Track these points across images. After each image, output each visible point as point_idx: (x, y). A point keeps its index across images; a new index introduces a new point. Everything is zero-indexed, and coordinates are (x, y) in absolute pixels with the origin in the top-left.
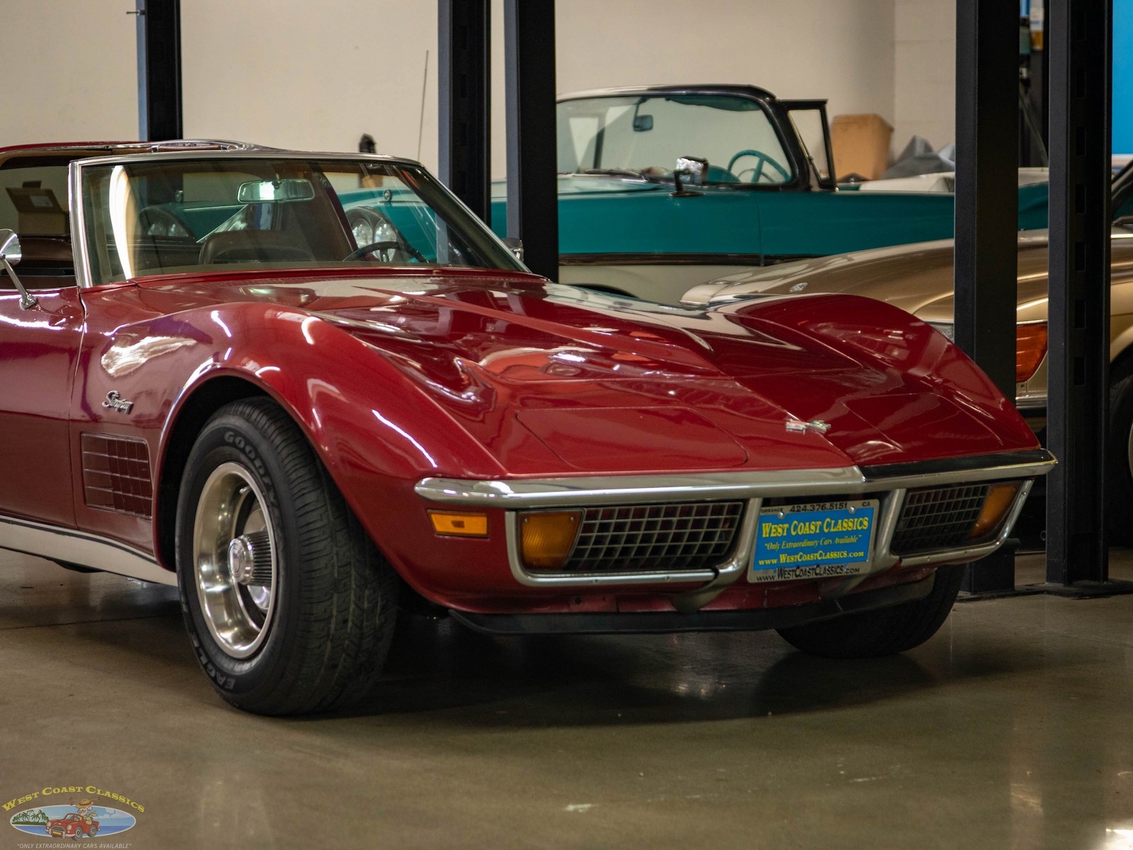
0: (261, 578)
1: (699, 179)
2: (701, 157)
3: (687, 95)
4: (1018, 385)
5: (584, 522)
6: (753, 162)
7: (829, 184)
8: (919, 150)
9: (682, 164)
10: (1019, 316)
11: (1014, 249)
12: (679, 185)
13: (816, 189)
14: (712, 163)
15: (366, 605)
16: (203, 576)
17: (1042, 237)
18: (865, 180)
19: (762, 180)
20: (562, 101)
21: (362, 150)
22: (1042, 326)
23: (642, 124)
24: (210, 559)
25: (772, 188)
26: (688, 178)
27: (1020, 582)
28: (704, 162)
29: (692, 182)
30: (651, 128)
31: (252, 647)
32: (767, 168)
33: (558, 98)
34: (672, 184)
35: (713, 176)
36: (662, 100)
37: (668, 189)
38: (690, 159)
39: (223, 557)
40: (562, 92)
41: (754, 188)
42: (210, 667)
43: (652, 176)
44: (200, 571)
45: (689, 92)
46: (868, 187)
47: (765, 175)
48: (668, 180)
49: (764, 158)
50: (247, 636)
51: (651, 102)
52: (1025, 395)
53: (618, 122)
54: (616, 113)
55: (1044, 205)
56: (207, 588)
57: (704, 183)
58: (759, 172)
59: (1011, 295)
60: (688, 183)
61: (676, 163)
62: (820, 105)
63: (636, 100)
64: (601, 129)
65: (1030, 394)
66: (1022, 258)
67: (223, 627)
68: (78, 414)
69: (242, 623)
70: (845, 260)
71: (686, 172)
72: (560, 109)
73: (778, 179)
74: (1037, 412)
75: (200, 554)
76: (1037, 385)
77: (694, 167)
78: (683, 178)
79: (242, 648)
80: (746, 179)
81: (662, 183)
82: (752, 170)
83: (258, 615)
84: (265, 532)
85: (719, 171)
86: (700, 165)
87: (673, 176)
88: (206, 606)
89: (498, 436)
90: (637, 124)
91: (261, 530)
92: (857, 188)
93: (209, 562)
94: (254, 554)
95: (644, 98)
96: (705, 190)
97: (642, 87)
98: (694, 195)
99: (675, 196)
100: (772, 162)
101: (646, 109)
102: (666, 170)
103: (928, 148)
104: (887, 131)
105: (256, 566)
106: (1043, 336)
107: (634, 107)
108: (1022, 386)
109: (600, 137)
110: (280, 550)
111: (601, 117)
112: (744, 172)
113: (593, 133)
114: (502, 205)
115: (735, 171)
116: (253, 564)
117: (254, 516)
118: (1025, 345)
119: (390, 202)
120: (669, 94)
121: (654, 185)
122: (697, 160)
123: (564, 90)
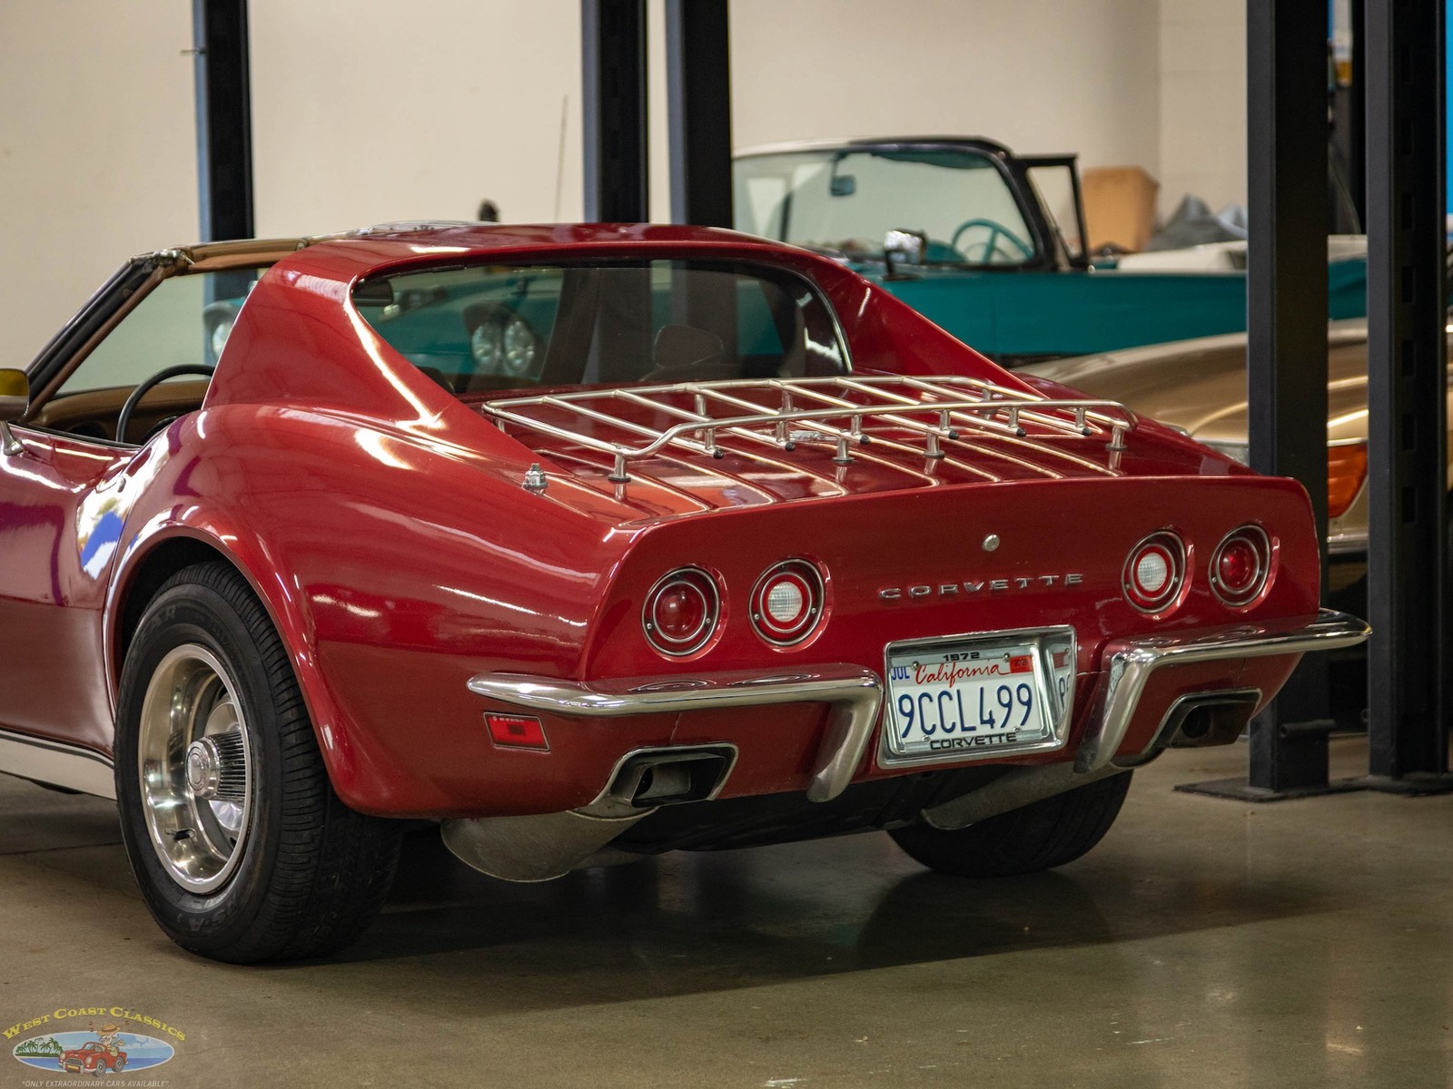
1: (915, 257)
2: (916, 229)
3: (900, 150)
4: (1331, 522)
6: (983, 235)
7: (1080, 263)
8: (1193, 213)
9: (894, 239)
10: (1330, 433)
11: (1323, 346)
12: (890, 267)
13: (1065, 267)
14: (933, 236)
17: (1358, 330)
18: (1125, 252)
19: (996, 258)
20: (740, 158)
22: (1360, 447)
23: (841, 188)
25: (1007, 269)
26: (901, 257)
27: (1336, 775)
28: (921, 235)
29: (907, 261)
30: (851, 192)
32: (1002, 242)
33: (736, 153)
34: (881, 265)
35: (934, 253)
36: (868, 157)
37: (877, 272)
38: (904, 232)
40: (740, 147)
41: (986, 268)
43: (855, 253)
45: (903, 146)
46: (1130, 265)
47: (1001, 252)
48: (876, 259)
49: (997, 229)
51: (854, 159)
52: (1338, 534)
53: (810, 184)
54: (807, 172)
55: (1360, 284)
57: (922, 263)
58: (991, 248)
59: (1320, 406)
60: (903, 263)
61: (884, 237)
62: (1068, 161)
63: (831, 156)
64: (789, 192)
65: (1345, 534)
66: (1334, 358)
70: (1106, 362)
71: (899, 250)
72: (737, 168)
73: (1017, 257)
74: (1355, 557)
76: (1354, 522)
77: (910, 242)
78: (895, 257)
80: (975, 256)
81: (869, 262)
82: (983, 244)
85: (940, 248)
86: (917, 240)
87: (882, 254)
90: (836, 186)
92: (1114, 266)
95: (841, 154)
96: (923, 272)
97: (840, 140)
98: (909, 279)
99: (887, 279)
100: (1008, 234)
101: (847, 167)
102: (872, 242)
103: (1204, 210)
104: (1150, 187)
106: (1359, 459)
107: (829, 167)
108: (1335, 523)
109: (787, 205)
111: (788, 178)
112: (972, 248)
113: (778, 198)
115: (961, 247)
118: (1338, 471)
120: (876, 148)
121: (858, 266)
122: (913, 234)
123: (742, 144)
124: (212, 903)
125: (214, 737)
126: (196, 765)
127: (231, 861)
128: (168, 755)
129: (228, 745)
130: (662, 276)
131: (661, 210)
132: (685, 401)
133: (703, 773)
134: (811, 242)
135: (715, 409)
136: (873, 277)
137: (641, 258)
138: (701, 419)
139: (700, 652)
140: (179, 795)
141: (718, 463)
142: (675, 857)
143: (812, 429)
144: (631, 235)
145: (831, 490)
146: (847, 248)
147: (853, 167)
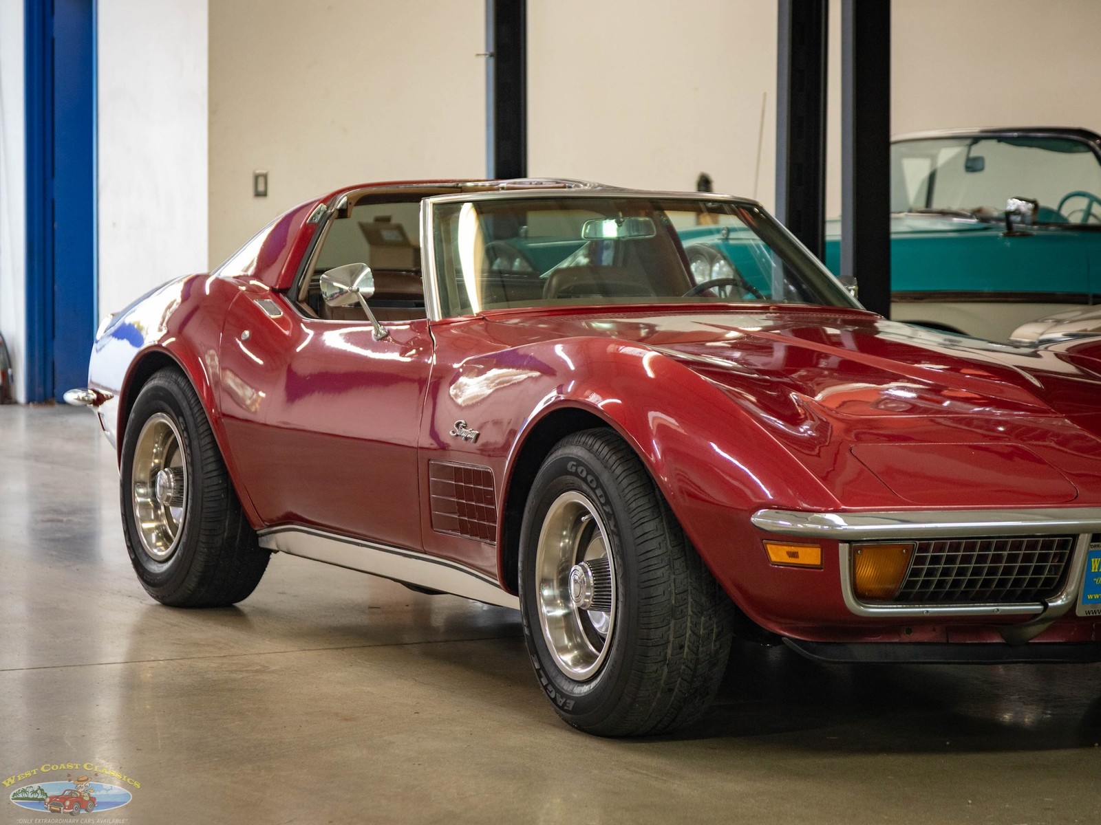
0: (601, 603)
1: (1029, 219)
2: (1031, 197)
3: (1019, 137)
5: (916, 554)
6: (1083, 203)
9: (1013, 204)
12: (1009, 225)
15: (702, 631)
16: (544, 600)
19: (1092, 221)
20: (896, 142)
21: (699, 190)
23: (973, 165)
24: (551, 584)
26: (1018, 218)
28: (1034, 203)
29: (1022, 222)
30: (982, 169)
31: (590, 670)
32: (1096, 209)
33: (893, 138)
34: (1003, 224)
36: (993, 143)
37: (998, 229)
38: (1021, 199)
39: (564, 582)
40: (896, 133)
41: (1085, 228)
42: (550, 688)
43: (983, 215)
44: (541, 595)
45: (1021, 134)
47: (1095, 216)
48: (998, 219)
49: (1093, 199)
50: (587, 659)
51: (983, 144)
53: (949, 163)
54: (948, 154)
56: (548, 612)
57: (1033, 223)
58: (1088, 213)
60: (1019, 223)
61: (1006, 204)
63: (968, 142)
64: (933, 169)
67: (564, 650)
68: (426, 441)
69: (581, 646)
71: (1017, 212)
72: (894, 150)
75: (542, 579)
77: (1025, 207)
78: (1013, 218)
79: (582, 671)
80: (1076, 219)
81: (992, 222)
82: (1081, 210)
83: (597, 640)
84: (605, 559)
85: (1049, 212)
86: (1031, 205)
87: (1003, 216)
88: (547, 629)
89: (834, 470)
90: (969, 165)
91: (601, 557)
93: (550, 587)
94: (594, 580)
95: (976, 140)
96: (1035, 230)
97: (974, 130)
98: (1024, 235)
99: (1006, 235)
100: (1100, 203)
101: (978, 150)
102: (996, 209)
105: (595, 592)
107: (966, 149)
109: (932, 178)
110: (619, 577)
111: (933, 158)
112: (1072, 214)
113: (925, 173)
114: (835, 244)
115: (1065, 212)
116: (592, 590)
117: (594, 543)
119: (727, 239)
120: (1000, 136)
121: (985, 225)
122: (1028, 201)
123: (898, 131)
134: (950, 208)
146: (976, 211)
147: (983, 149)
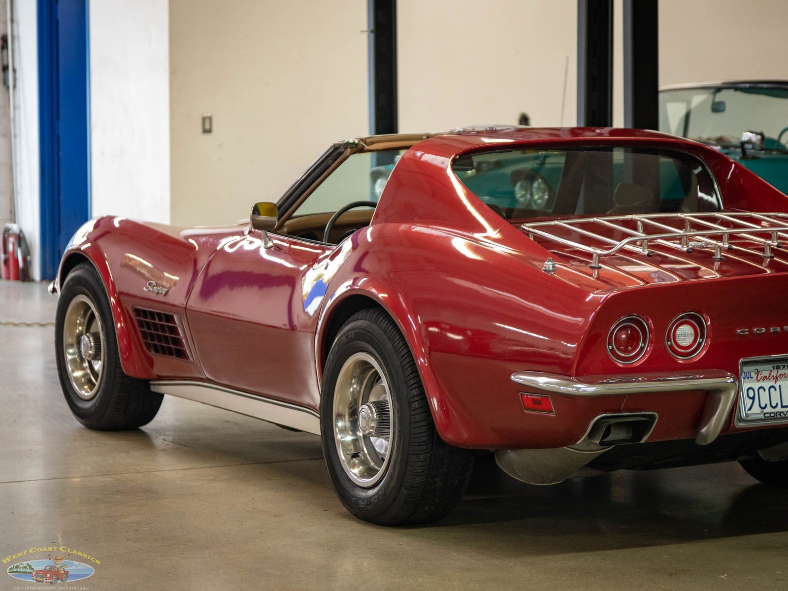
1: (758, 147)
2: (759, 131)
3: (750, 87)
9: (747, 136)
12: (744, 151)
14: (768, 135)
20: (663, 91)
23: (717, 108)
26: (750, 146)
28: (761, 134)
29: (753, 149)
30: (723, 110)
33: (661, 88)
34: (739, 150)
35: (768, 144)
36: (731, 92)
37: (736, 154)
38: (752, 132)
40: (662, 86)
43: (725, 144)
45: (751, 85)
48: (736, 147)
51: (724, 92)
53: (701, 105)
54: (698, 99)
57: (762, 149)
60: (751, 149)
61: (741, 135)
63: (712, 91)
64: (688, 109)
71: (749, 142)
72: (661, 96)
77: (755, 138)
78: (747, 146)
81: (732, 149)
85: (772, 141)
86: (759, 137)
87: (740, 145)
90: (715, 107)
95: (718, 89)
96: (762, 155)
97: (717, 82)
98: (755, 158)
99: (742, 158)
101: (721, 97)
102: (733, 137)
107: (711, 97)
109: (687, 117)
111: (689, 102)
113: (683, 113)
115: (783, 141)
120: (737, 87)
121: (726, 151)
122: (757, 134)
123: (664, 83)
124: (371, 493)
125: (374, 403)
126: (364, 418)
127: (381, 470)
128: (349, 411)
129: (381, 407)
130: (619, 156)
131: (619, 120)
132: (632, 225)
133: (639, 428)
134: (700, 138)
135: (648, 229)
136: (735, 157)
137: (608, 146)
138: (640, 234)
139: (638, 362)
140: (354, 433)
141: (649, 259)
142: (621, 473)
143: (701, 241)
144: (601, 133)
145: (710, 274)
146: (720, 140)
147: (723, 96)
